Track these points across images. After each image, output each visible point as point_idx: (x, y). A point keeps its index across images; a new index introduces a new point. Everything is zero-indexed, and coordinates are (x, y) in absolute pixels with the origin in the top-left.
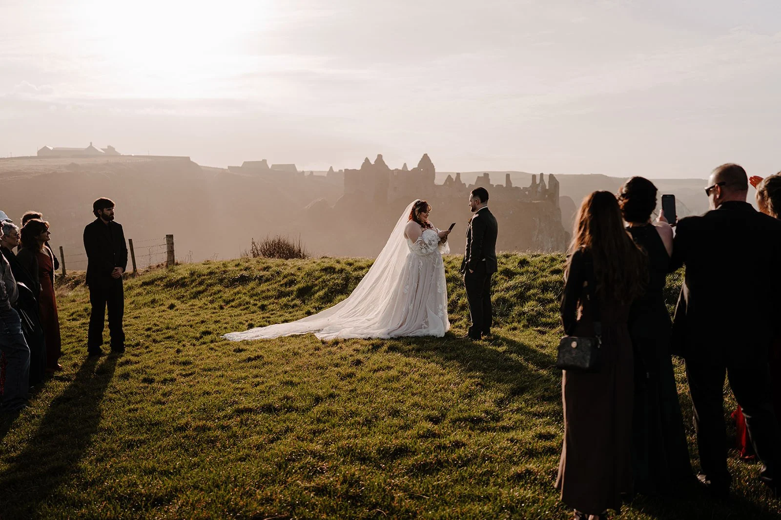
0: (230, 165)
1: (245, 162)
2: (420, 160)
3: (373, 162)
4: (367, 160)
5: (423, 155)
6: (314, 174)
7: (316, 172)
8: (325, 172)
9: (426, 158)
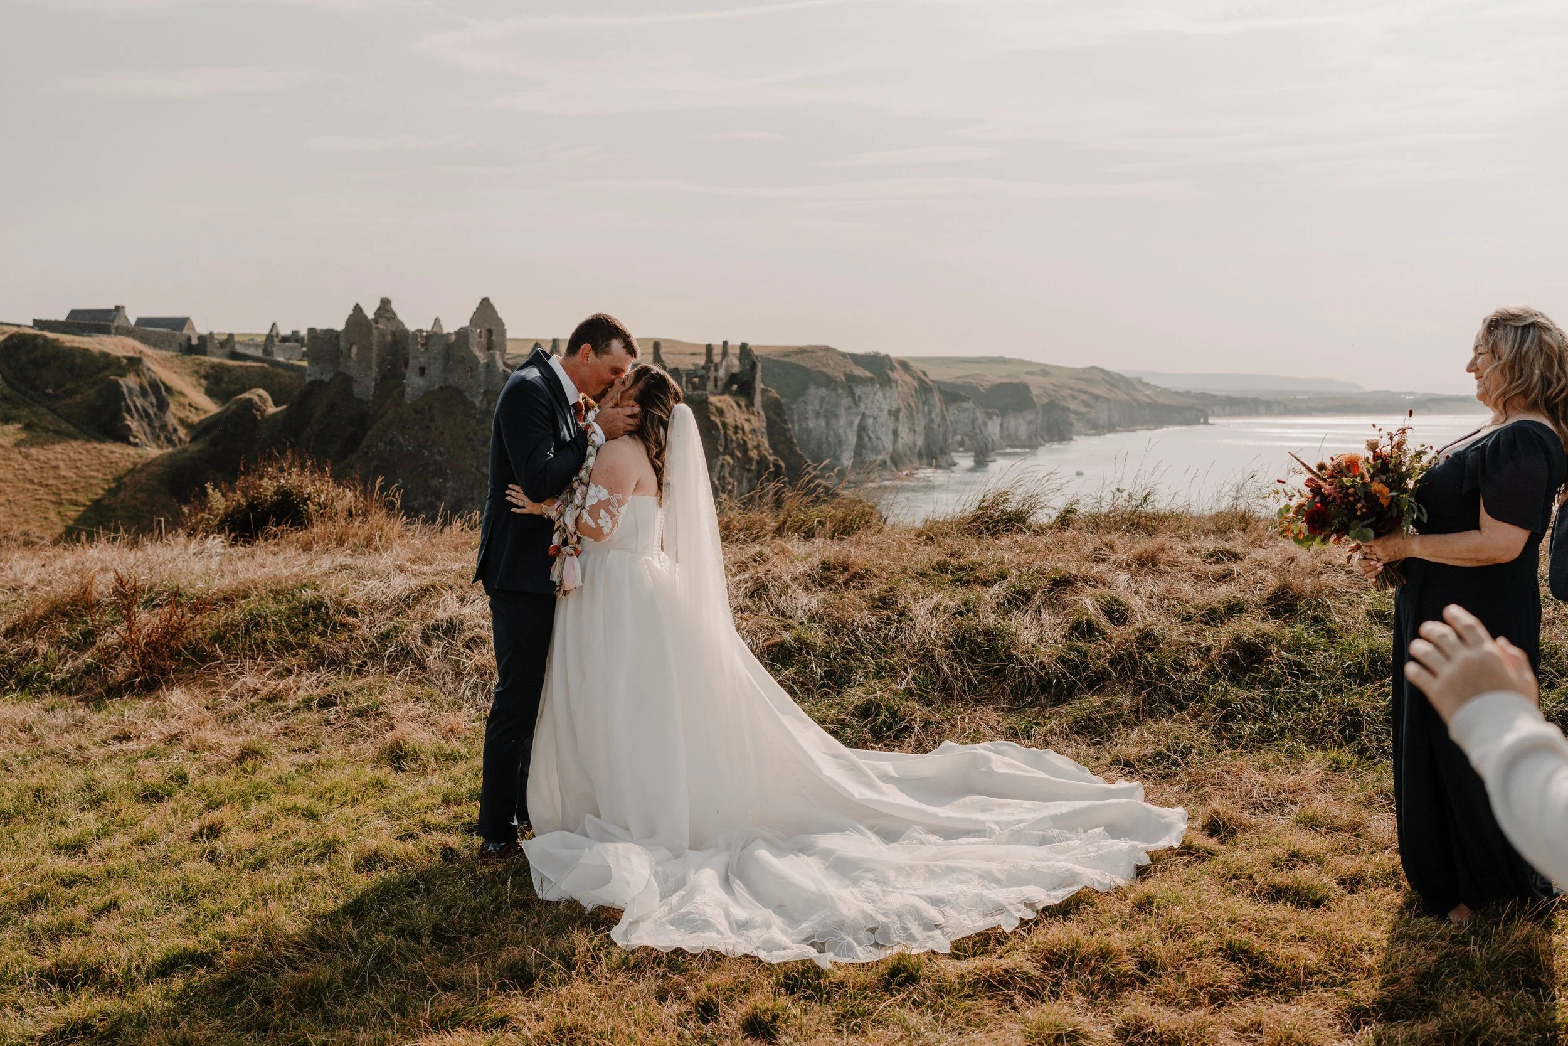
0: (38, 318)
1: (73, 312)
2: (474, 310)
3: (370, 315)
4: (358, 309)
5: (480, 300)
6: (236, 339)
7: (239, 335)
8: (262, 335)
9: (486, 306)
